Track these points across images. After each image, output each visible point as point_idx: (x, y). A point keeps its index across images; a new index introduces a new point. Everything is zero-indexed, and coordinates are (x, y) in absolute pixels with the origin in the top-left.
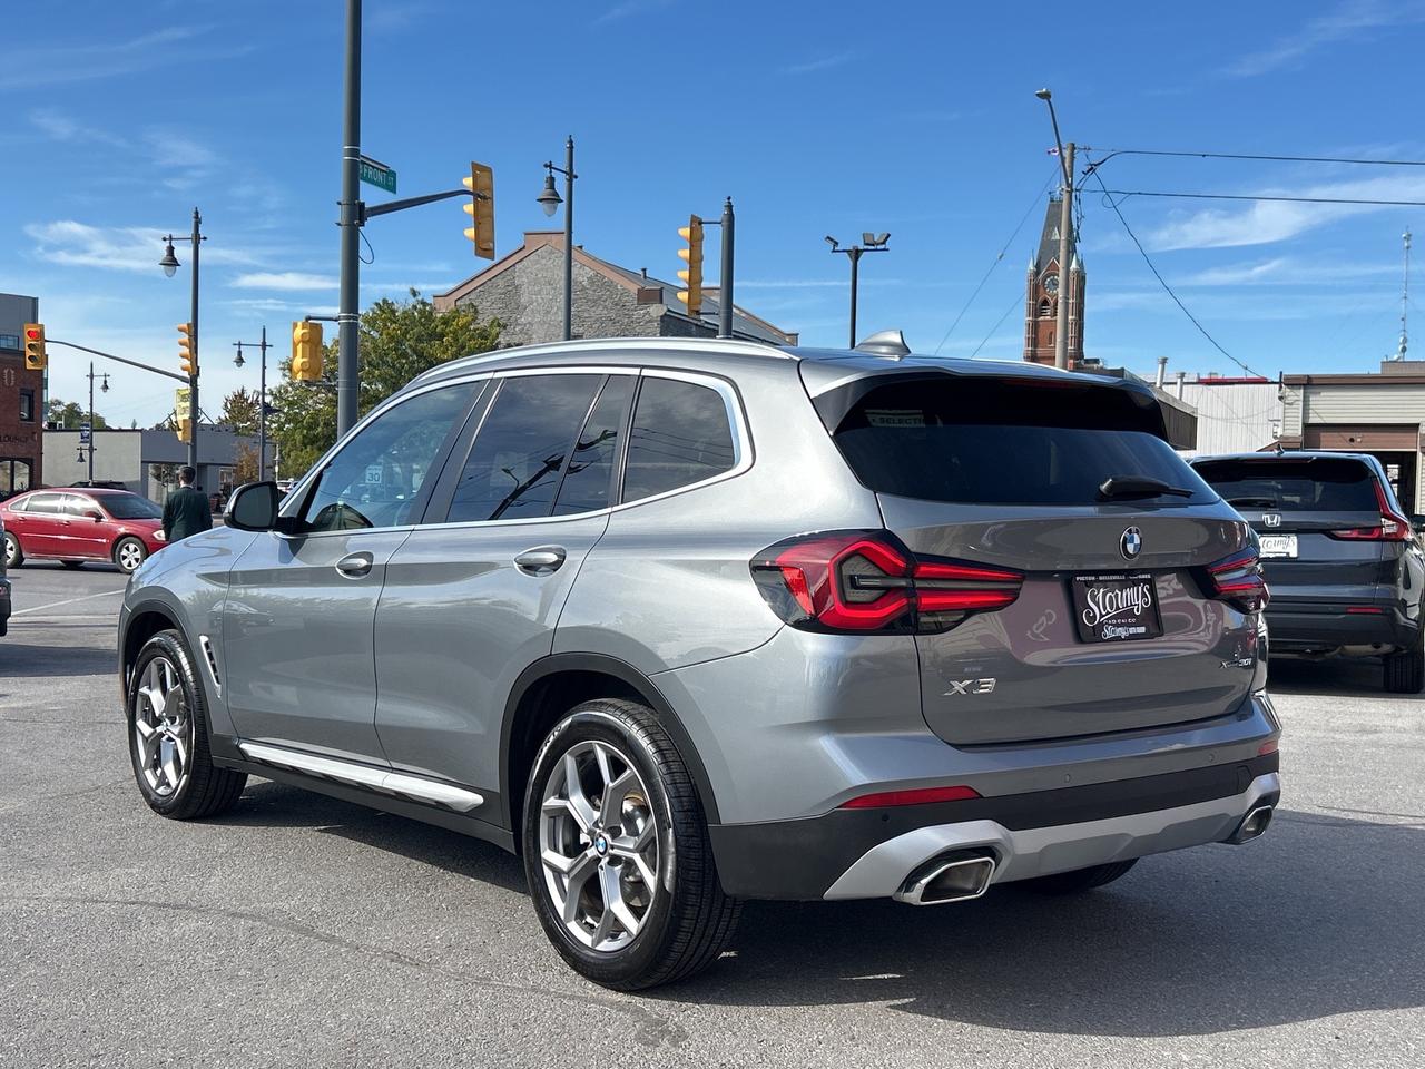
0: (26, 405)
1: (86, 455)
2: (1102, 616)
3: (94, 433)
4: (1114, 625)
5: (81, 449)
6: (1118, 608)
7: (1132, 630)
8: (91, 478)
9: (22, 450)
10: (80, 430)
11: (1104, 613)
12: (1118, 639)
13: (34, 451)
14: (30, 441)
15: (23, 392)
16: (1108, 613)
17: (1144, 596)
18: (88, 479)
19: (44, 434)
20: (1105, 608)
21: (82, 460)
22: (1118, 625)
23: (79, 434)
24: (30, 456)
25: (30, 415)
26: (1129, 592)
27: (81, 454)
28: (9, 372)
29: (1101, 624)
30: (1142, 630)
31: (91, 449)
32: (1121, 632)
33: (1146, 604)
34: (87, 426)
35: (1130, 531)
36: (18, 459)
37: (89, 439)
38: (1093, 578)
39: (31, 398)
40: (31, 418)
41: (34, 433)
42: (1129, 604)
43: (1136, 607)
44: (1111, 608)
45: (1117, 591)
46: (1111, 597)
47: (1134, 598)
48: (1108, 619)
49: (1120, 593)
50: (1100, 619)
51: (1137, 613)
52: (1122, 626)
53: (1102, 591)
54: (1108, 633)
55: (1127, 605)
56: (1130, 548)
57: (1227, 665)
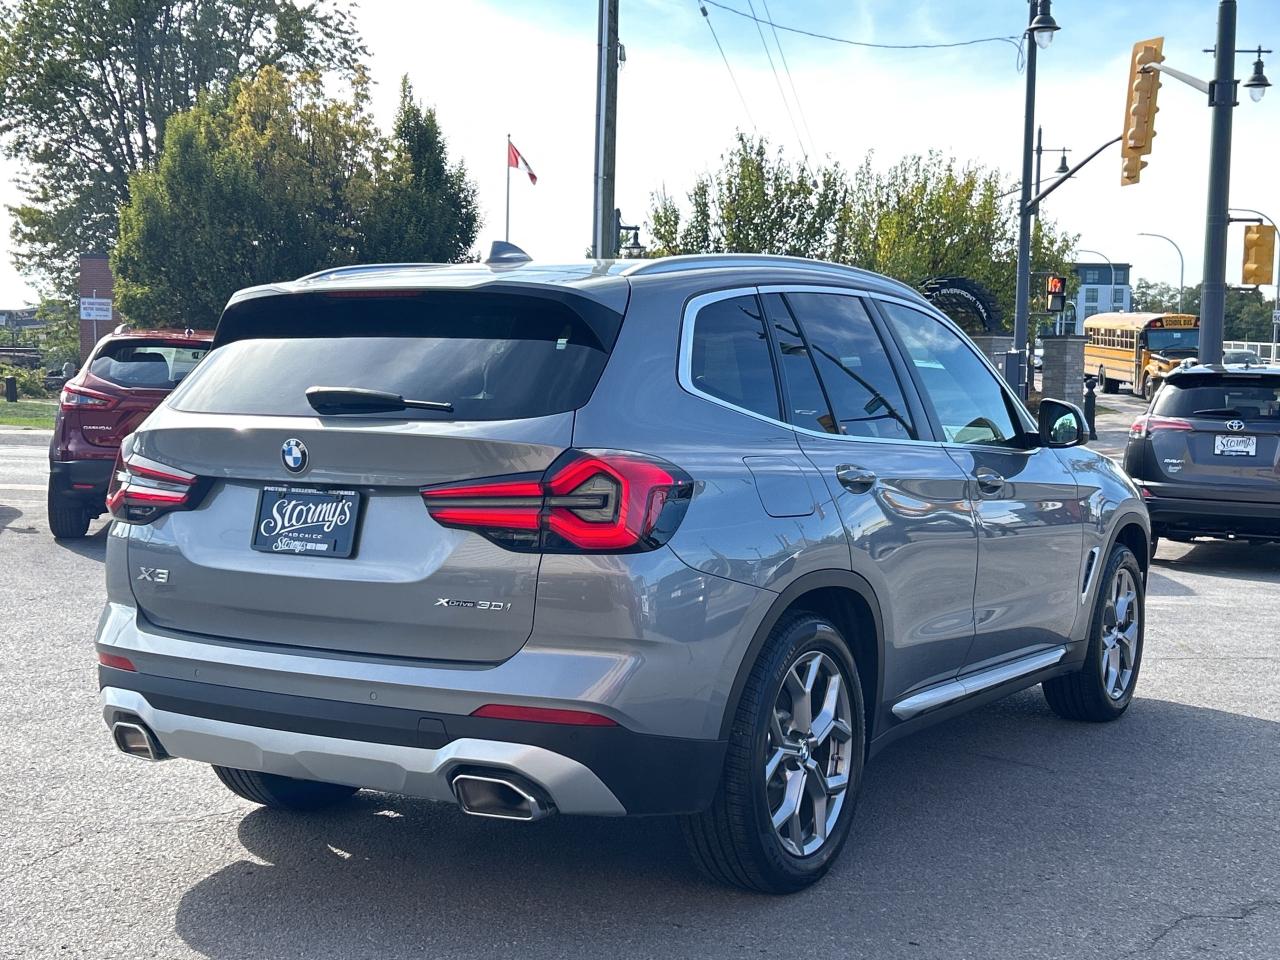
2: (283, 527)
4: (292, 538)
6: (305, 522)
7: (310, 546)
11: (287, 524)
12: (291, 553)
16: (292, 525)
17: (343, 512)
20: (290, 520)
22: (295, 539)
26: (324, 507)
29: (277, 536)
30: (323, 547)
32: (297, 546)
33: (342, 521)
35: (289, 445)
38: (286, 490)
42: (321, 519)
43: (328, 524)
44: (298, 521)
45: (311, 505)
46: (302, 510)
47: (331, 515)
48: (289, 532)
49: (313, 508)
50: (281, 529)
51: (325, 529)
52: (301, 540)
53: (294, 502)
54: (281, 545)
55: (318, 521)
56: (290, 460)
57: (448, 603)
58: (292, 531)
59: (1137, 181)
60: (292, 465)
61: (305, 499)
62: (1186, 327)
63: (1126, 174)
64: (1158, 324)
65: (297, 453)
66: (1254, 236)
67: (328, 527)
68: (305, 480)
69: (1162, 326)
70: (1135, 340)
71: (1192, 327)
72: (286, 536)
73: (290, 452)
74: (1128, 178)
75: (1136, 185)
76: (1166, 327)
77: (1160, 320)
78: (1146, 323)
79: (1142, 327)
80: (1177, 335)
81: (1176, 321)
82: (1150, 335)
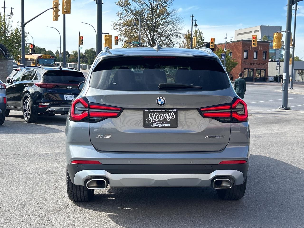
0: (264, 55)
1: (278, 68)
2: (153, 120)
3: (280, 62)
4: (157, 123)
5: (277, 66)
6: (161, 118)
7: (164, 125)
8: (279, 74)
9: (263, 67)
10: (277, 61)
11: (154, 120)
12: (158, 127)
13: (266, 67)
14: (265, 64)
15: (264, 52)
17: (173, 115)
18: (278, 74)
19: (269, 63)
20: (155, 118)
21: (277, 69)
23: (277, 62)
24: (265, 68)
25: (265, 58)
26: (166, 114)
27: (277, 68)
28: (260, 47)
29: (152, 123)
30: (169, 125)
31: (279, 66)
32: (160, 125)
33: (173, 118)
34: (278, 60)
35: (160, 98)
36: (262, 69)
37: (279, 64)
38: (152, 110)
39: (266, 53)
40: (266, 59)
41: (266, 62)
42: (166, 118)
43: (168, 119)
44: (158, 118)
45: (161, 114)
46: (159, 116)
47: (168, 116)
48: (155, 122)
49: (162, 115)
50: (152, 121)
51: (168, 120)
52: (161, 123)
53: (155, 114)
54: (154, 125)
55: (165, 118)
56: (160, 103)
57: (208, 137)
58: (157, 121)
59: (58, 20)
60: (161, 104)
61: (159, 113)
62: (48, 58)
63: (54, 18)
64: (41, 57)
65: (162, 100)
66: (108, 37)
67: (169, 120)
68: (163, 108)
69: (42, 58)
70: (35, 61)
71: (50, 58)
72: (155, 123)
73: (160, 100)
74: (55, 19)
75: (57, 21)
76: (43, 58)
77: (41, 56)
78: (38, 57)
79: (37, 58)
80: (46, 60)
81: (46, 57)
82: (39, 60)
